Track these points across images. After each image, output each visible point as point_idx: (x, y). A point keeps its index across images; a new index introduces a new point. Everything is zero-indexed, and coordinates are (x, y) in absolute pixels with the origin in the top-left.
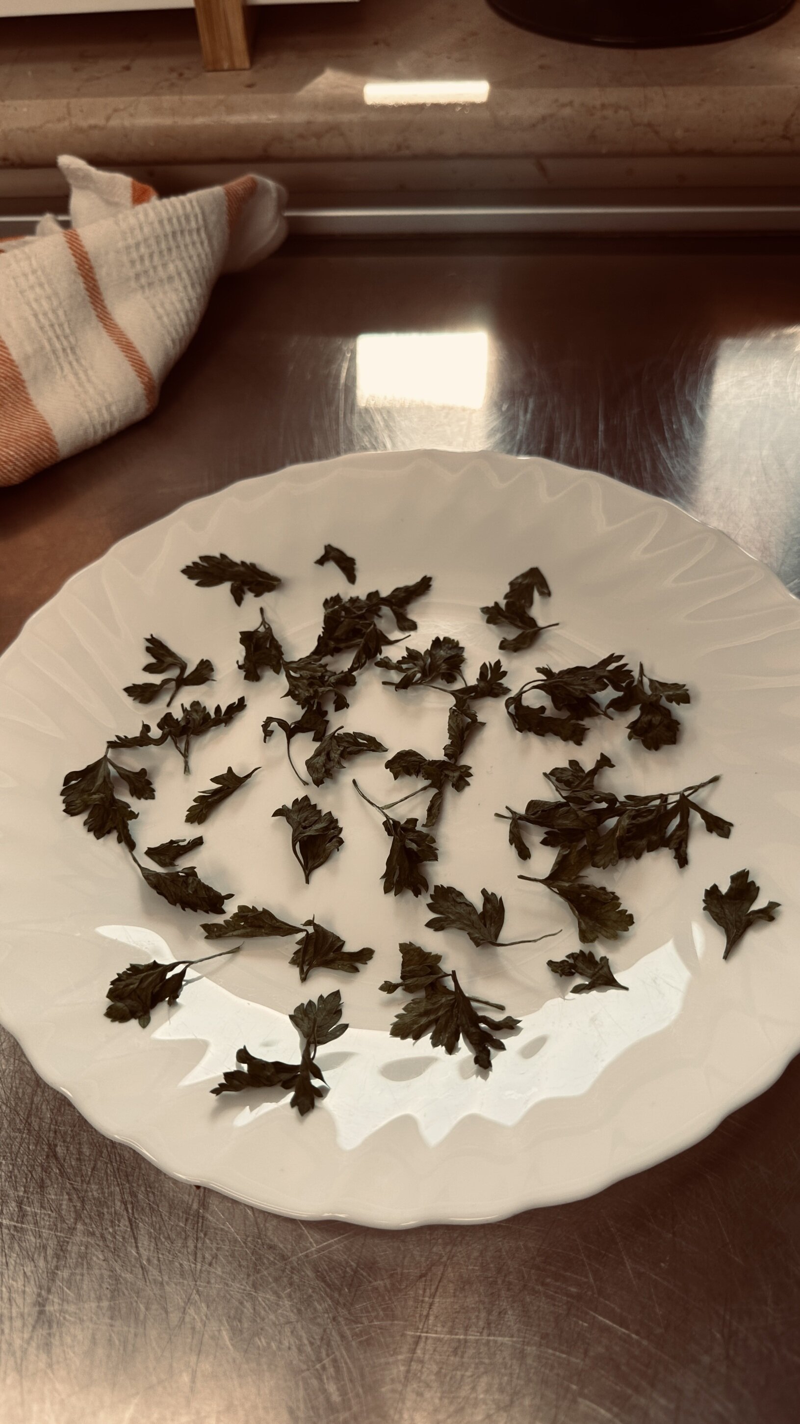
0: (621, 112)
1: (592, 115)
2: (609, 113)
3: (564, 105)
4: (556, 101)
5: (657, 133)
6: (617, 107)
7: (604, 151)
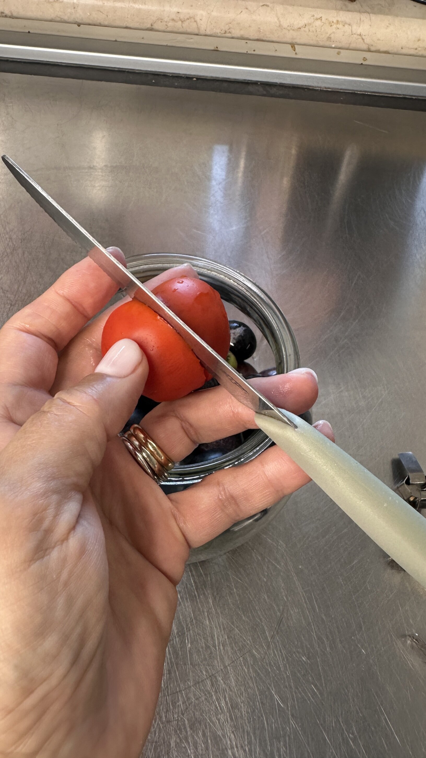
0: (347, 26)
1: (331, 26)
2: (340, 26)
3: (317, 19)
4: (313, 16)
5: (363, 39)
6: (344, 24)
7: (333, 46)
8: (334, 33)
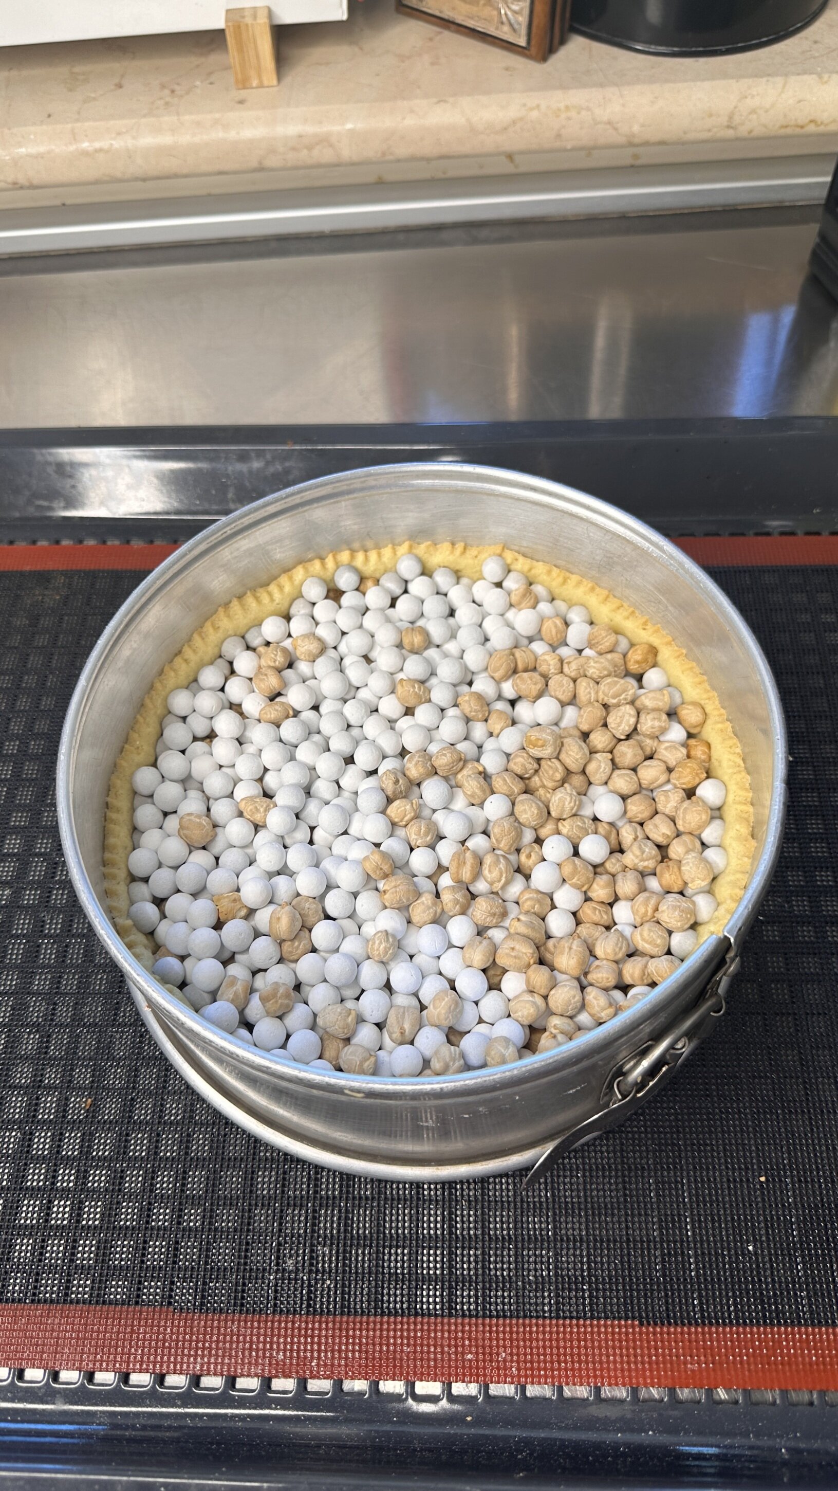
0: (583, 113)
1: (558, 116)
2: (573, 114)
4: (524, 105)
5: (616, 129)
6: (579, 109)
7: (569, 147)
8: (564, 127)
